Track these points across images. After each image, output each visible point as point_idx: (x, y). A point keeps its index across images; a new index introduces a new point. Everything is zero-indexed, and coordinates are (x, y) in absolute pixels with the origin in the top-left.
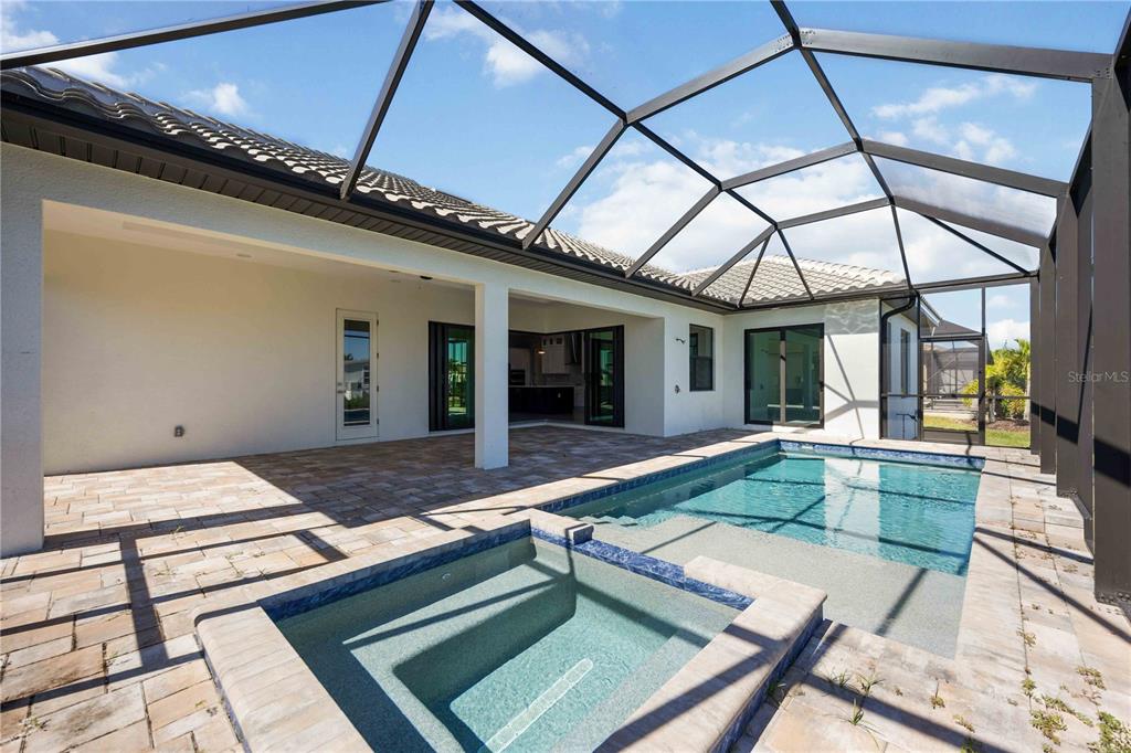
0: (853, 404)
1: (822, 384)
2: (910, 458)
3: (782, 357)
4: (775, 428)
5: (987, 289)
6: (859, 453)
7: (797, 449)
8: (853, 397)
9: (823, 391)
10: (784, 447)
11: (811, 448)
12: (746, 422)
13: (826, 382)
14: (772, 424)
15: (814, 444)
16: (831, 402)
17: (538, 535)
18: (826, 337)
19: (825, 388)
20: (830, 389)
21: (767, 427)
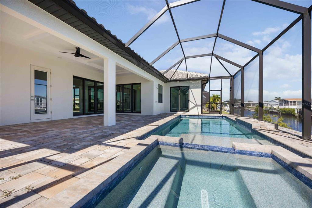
0: (196, 106)
1: (189, 101)
2: (210, 117)
3: (179, 94)
4: (178, 112)
5: (222, 80)
6: (200, 117)
7: (185, 117)
8: (196, 104)
9: (189, 103)
10: (182, 116)
11: (188, 116)
12: (170, 111)
13: (190, 100)
14: (177, 111)
15: (189, 116)
16: (191, 105)
17: (162, 144)
18: (190, 89)
19: (190, 102)
20: (191, 102)
21: (176, 112)
